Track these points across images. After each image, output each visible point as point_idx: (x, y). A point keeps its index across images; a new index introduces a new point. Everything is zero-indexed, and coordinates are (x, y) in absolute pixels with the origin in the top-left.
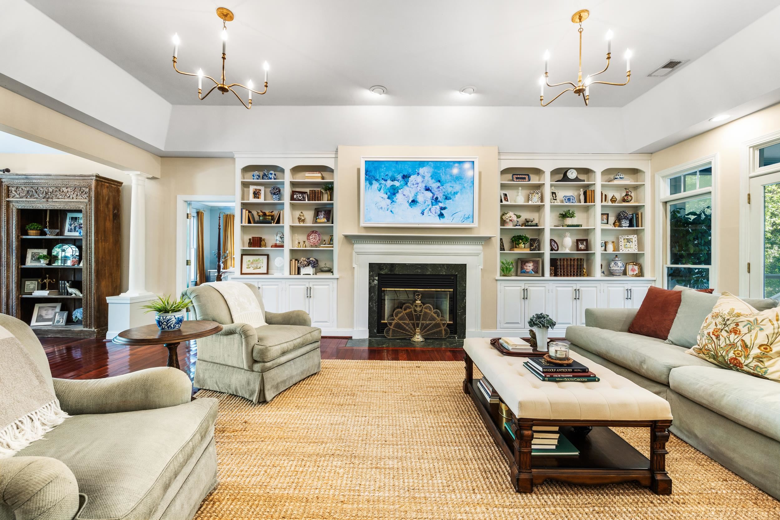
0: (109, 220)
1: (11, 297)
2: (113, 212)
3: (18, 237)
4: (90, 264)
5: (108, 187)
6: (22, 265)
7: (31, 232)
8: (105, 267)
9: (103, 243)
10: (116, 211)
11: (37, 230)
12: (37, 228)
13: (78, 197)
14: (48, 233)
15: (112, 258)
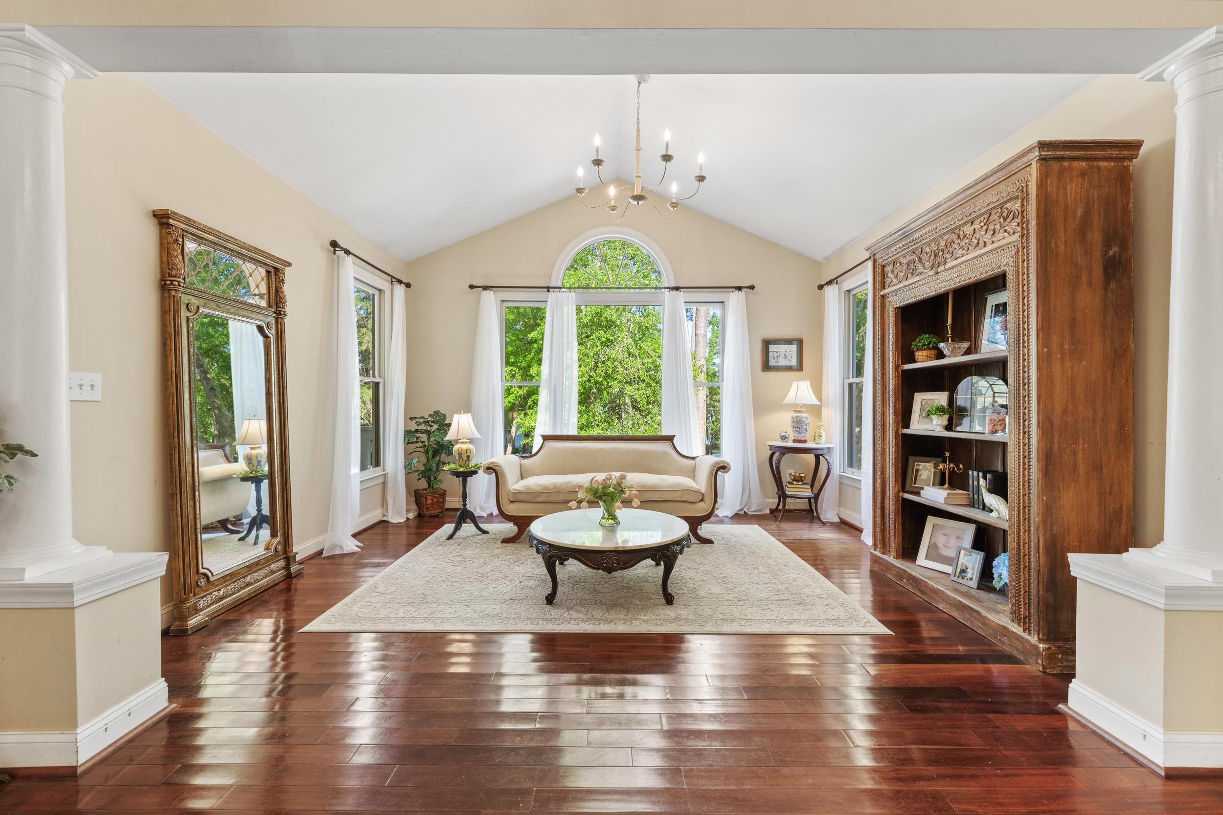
0: (1090, 284)
1: (888, 494)
2: (1107, 252)
3: (897, 367)
4: (1027, 433)
5: (1083, 174)
6: (903, 427)
7: (919, 354)
8: (1076, 442)
9: (1068, 364)
10: (1115, 250)
11: (929, 349)
12: (929, 343)
13: (999, 236)
14: (946, 352)
15: (1100, 414)
